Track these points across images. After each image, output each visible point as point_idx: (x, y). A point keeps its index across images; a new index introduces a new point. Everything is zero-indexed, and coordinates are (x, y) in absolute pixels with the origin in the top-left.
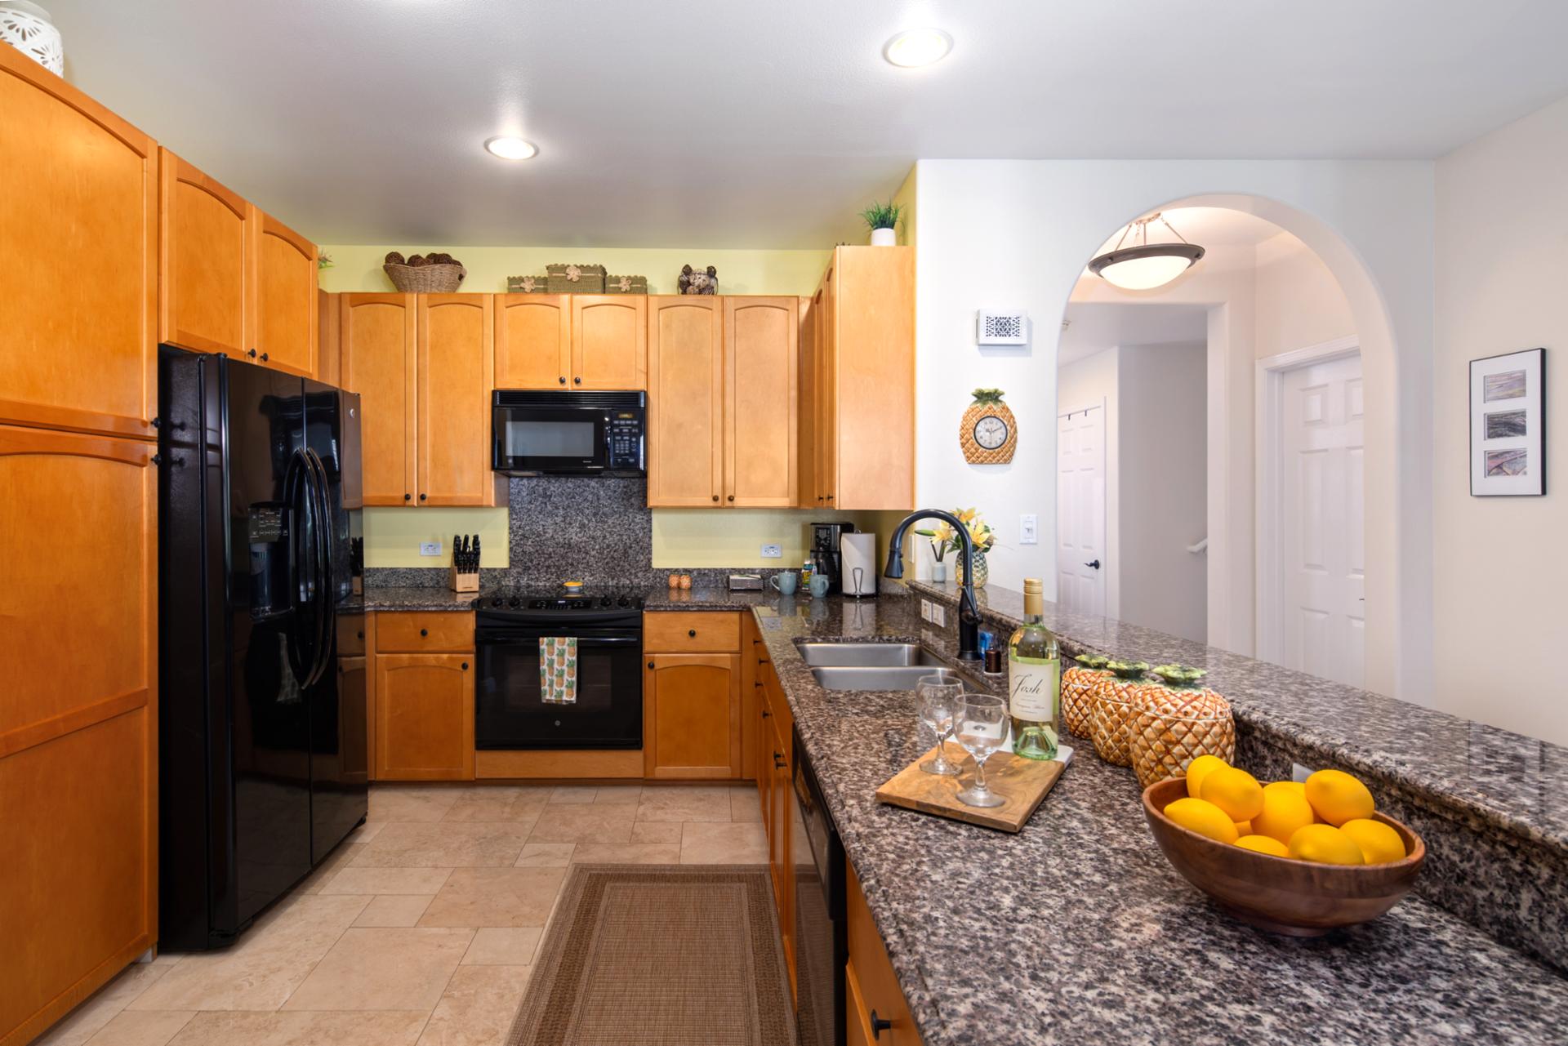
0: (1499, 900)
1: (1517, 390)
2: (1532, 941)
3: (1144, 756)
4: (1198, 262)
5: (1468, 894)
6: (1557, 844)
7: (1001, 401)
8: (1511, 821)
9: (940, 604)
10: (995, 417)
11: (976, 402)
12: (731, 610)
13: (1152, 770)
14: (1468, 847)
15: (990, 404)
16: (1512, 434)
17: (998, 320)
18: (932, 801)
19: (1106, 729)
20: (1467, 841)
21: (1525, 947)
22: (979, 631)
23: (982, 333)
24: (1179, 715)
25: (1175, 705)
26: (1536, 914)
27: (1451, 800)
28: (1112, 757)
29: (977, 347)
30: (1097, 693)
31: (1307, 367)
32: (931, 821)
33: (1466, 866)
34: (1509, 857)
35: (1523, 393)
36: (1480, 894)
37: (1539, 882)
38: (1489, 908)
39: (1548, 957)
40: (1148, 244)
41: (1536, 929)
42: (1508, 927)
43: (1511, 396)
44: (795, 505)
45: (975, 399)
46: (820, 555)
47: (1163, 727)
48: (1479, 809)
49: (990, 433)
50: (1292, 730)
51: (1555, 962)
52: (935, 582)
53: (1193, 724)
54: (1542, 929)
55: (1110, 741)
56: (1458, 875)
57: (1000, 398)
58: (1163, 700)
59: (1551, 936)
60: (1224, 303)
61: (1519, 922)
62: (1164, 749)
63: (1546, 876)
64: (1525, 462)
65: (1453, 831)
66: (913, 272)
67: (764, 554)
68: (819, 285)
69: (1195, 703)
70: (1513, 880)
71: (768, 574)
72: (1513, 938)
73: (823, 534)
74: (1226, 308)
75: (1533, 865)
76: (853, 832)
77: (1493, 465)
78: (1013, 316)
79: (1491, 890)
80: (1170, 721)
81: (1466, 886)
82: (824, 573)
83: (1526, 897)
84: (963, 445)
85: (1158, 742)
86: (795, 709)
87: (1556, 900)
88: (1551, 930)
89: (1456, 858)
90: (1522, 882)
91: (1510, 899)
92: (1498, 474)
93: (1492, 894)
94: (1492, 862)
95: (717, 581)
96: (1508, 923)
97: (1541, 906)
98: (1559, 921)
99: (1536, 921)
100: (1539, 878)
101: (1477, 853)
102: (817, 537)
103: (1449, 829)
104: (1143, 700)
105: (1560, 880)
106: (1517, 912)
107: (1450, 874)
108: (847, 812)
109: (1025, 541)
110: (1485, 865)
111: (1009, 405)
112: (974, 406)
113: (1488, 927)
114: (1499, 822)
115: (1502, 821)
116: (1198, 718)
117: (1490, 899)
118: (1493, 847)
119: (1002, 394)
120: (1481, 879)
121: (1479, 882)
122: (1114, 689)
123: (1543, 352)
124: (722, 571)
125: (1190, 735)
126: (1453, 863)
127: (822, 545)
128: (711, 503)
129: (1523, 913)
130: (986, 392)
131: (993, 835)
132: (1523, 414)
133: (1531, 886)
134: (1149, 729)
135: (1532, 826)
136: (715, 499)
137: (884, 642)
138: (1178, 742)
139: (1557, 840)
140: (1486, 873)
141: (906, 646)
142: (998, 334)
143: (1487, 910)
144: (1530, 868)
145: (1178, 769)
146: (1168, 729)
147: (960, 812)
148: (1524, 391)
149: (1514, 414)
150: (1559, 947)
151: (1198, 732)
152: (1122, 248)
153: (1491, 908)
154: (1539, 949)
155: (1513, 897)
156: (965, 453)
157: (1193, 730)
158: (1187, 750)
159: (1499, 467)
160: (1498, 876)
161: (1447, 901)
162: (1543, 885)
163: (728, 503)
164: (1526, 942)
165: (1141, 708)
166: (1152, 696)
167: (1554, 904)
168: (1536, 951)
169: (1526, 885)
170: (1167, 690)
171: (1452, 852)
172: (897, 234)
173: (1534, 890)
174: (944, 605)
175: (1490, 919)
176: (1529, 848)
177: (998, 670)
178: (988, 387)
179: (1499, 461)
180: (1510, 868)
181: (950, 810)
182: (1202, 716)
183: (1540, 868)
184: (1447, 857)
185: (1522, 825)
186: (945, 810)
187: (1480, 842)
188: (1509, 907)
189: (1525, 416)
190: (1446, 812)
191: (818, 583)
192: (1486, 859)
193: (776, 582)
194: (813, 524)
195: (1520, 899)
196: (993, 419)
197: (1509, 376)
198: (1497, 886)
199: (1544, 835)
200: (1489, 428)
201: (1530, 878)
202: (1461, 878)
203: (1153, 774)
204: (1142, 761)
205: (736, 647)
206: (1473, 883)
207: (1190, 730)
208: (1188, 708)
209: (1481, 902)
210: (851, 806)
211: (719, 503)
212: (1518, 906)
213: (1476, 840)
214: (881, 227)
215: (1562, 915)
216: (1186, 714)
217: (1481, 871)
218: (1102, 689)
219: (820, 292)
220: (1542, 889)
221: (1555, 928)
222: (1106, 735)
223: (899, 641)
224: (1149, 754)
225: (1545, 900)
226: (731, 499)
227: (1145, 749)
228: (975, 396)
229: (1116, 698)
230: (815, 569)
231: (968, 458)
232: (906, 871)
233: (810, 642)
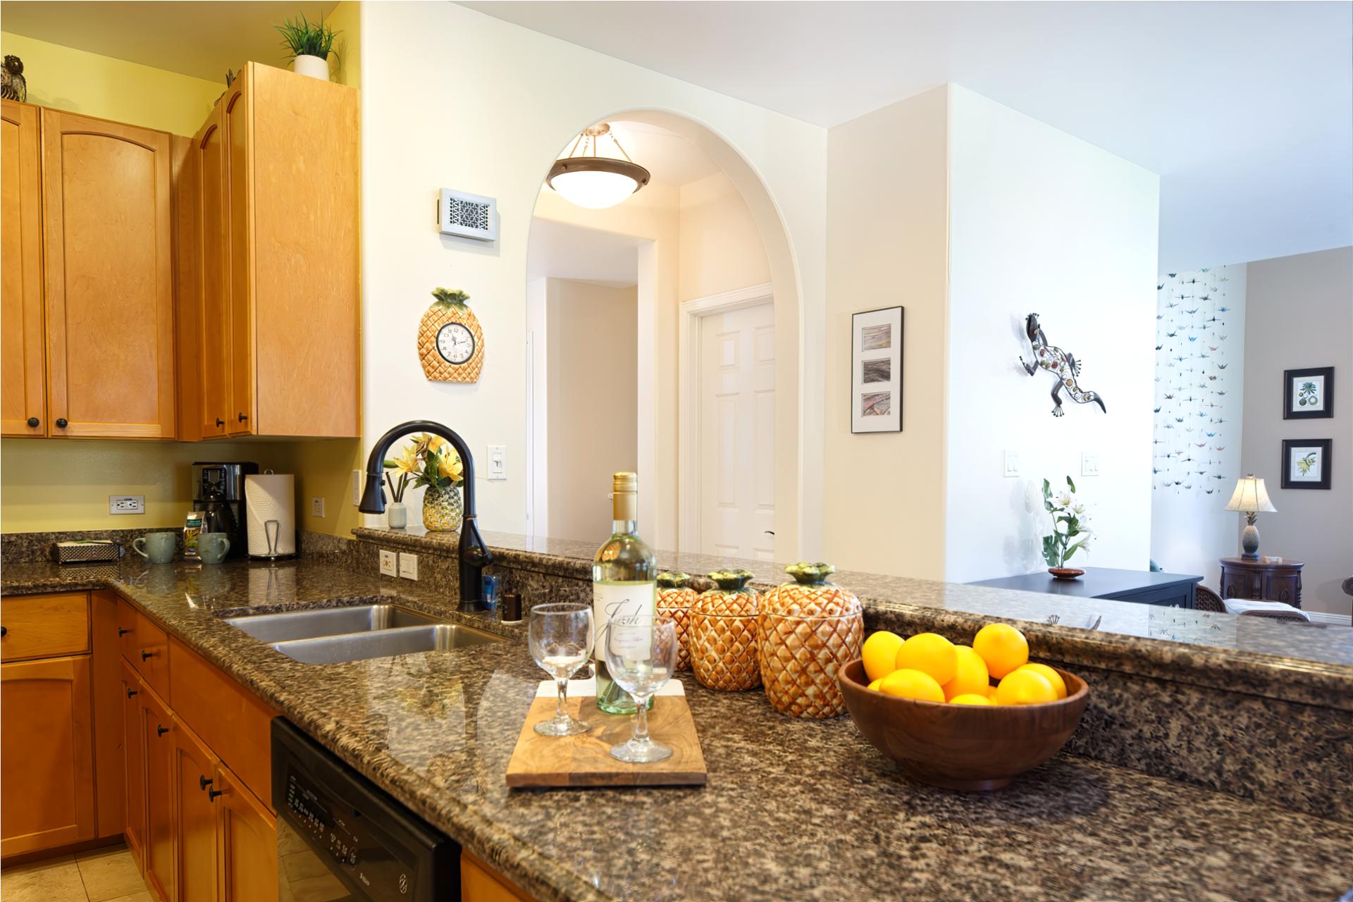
0: (1148, 735)
1: (884, 341)
2: (1181, 765)
3: (785, 668)
4: (644, 188)
5: (1115, 737)
6: (1220, 666)
7: (466, 306)
8: (1174, 654)
9: (411, 552)
10: (460, 325)
11: (437, 304)
12: (71, 590)
13: (793, 682)
14: (1117, 691)
15: (453, 309)
16: (880, 379)
17: (465, 205)
18: (588, 768)
19: (717, 651)
20: (1117, 687)
21: (1173, 773)
22: (484, 575)
23: (446, 217)
24: (825, 614)
25: (818, 604)
26: (1185, 738)
27: (1111, 648)
28: (721, 682)
29: (438, 234)
30: (704, 610)
31: (721, 313)
32: (597, 796)
33: (1115, 710)
34: (1159, 691)
35: (888, 345)
36: (1128, 734)
37: (1188, 708)
38: (1138, 745)
39: (1195, 775)
40: (598, 155)
41: (1184, 752)
42: (1156, 758)
43: (881, 347)
44: (171, 435)
45: (436, 300)
46: (211, 507)
47: (809, 630)
48: (1140, 651)
49: (455, 345)
50: (928, 614)
51: (1202, 779)
52: (392, 528)
53: (838, 621)
54: (1190, 751)
55: (721, 664)
56: (1106, 720)
57: (465, 302)
58: (805, 601)
59: (1198, 755)
60: (654, 241)
61: (1168, 750)
62: (809, 656)
63: (1196, 701)
64: (889, 403)
65: (1102, 680)
66: (356, 124)
67: (114, 509)
68: (212, 115)
69: (836, 599)
70: (1163, 712)
71: (124, 539)
72: (1161, 768)
73: (213, 478)
74: (656, 244)
75: (1183, 694)
76: (505, 836)
77: (868, 406)
78: (481, 202)
79: (1139, 727)
80: (816, 623)
81: (1115, 730)
82: (218, 530)
83: (1175, 725)
84: (423, 357)
85: (803, 649)
86: (283, 697)
87: (1205, 720)
88: (1199, 750)
89: (1104, 705)
90: (1172, 712)
91: (1159, 730)
92: (870, 414)
93: (1141, 731)
94: (1142, 700)
95: (33, 552)
96: (1158, 755)
97: (1189, 730)
98: (1207, 739)
99: (1185, 745)
100: (1188, 703)
101: (1126, 695)
102: (205, 481)
103: (1097, 679)
104: (783, 605)
105: (1209, 700)
106: (1165, 741)
107: (1098, 723)
108: (475, 812)
109: (494, 476)
110: (1134, 704)
111: (474, 312)
112: (436, 308)
113: (1136, 763)
114: (1162, 658)
115: (1164, 656)
116: (841, 615)
117: (1139, 737)
118: (1143, 686)
119: (467, 298)
120: (1129, 720)
121: (1127, 723)
122: (724, 602)
123: (903, 308)
124: (42, 538)
125: (835, 635)
126: (1102, 711)
127: (214, 493)
128: (25, 430)
129: (1172, 741)
130: (450, 292)
131: (681, 794)
132: (888, 362)
133: (1180, 713)
134: (793, 636)
135: (1193, 654)
136: (33, 423)
137: (344, 605)
138: (824, 645)
139: (1219, 662)
140: (1136, 712)
141: (375, 607)
142: (464, 223)
143: (1136, 748)
144: (1180, 697)
145: (822, 676)
146: (814, 632)
147: (632, 774)
148: (890, 342)
149: (882, 362)
150: (1206, 764)
151: (842, 630)
152: (576, 155)
153: (1141, 746)
154: (1188, 770)
155: (1162, 728)
156: (424, 367)
157: (838, 628)
158: (831, 653)
159: (871, 407)
160: (1148, 712)
161: (1094, 749)
162: (1193, 709)
163: (55, 431)
164: (1174, 767)
165: (782, 612)
166: (792, 598)
167: (1203, 725)
168: (1184, 773)
169: (1175, 714)
170: (805, 589)
171: (1099, 701)
172: (330, 68)
173: (1183, 717)
174: (417, 552)
175: (1138, 756)
176: (1184, 677)
177: (519, 618)
178: (451, 288)
179: (871, 403)
180: (1160, 702)
181: (617, 775)
182: (845, 612)
183: (1189, 695)
184: (1096, 707)
185: (1184, 654)
186: (610, 776)
187: (1129, 684)
188: (1158, 738)
189: (889, 364)
190: (1099, 662)
191: (212, 544)
192: (1136, 699)
193: (142, 546)
194: (196, 463)
195: (1169, 729)
196: (459, 327)
197: (879, 328)
198: (1147, 721)
199: (1206, 661)
200: (865, 374)
201: (1180, 706)
202: (1108, 724)
203: (795, 687)
204: (781, 677)
205: (82, 645)
206: (1122, 725)
207: (835, 630)
208: (831, 606)
209: (1129, 741)
210: (474, 803)
211: (40, 430)
212: (1167, 736)
213: (1125, 684)
214: (310, 53)
215: (1210, 733)
216: (831, 612)
217: (1130, 712)
218: (710, 605)
219: (213, 129)
220: (1191, 714)
221: (1203, 747)
222: (717, 658)
223: (364, 602)
224: (790, 666)
225: (1194, 724)
226: (62, 424)
227: (787, 660)
228: (436, 296)
229: (727, 612)
230: (204, 525)
231: (428, 374)
232: (625, 868)
233: (238, 616)
